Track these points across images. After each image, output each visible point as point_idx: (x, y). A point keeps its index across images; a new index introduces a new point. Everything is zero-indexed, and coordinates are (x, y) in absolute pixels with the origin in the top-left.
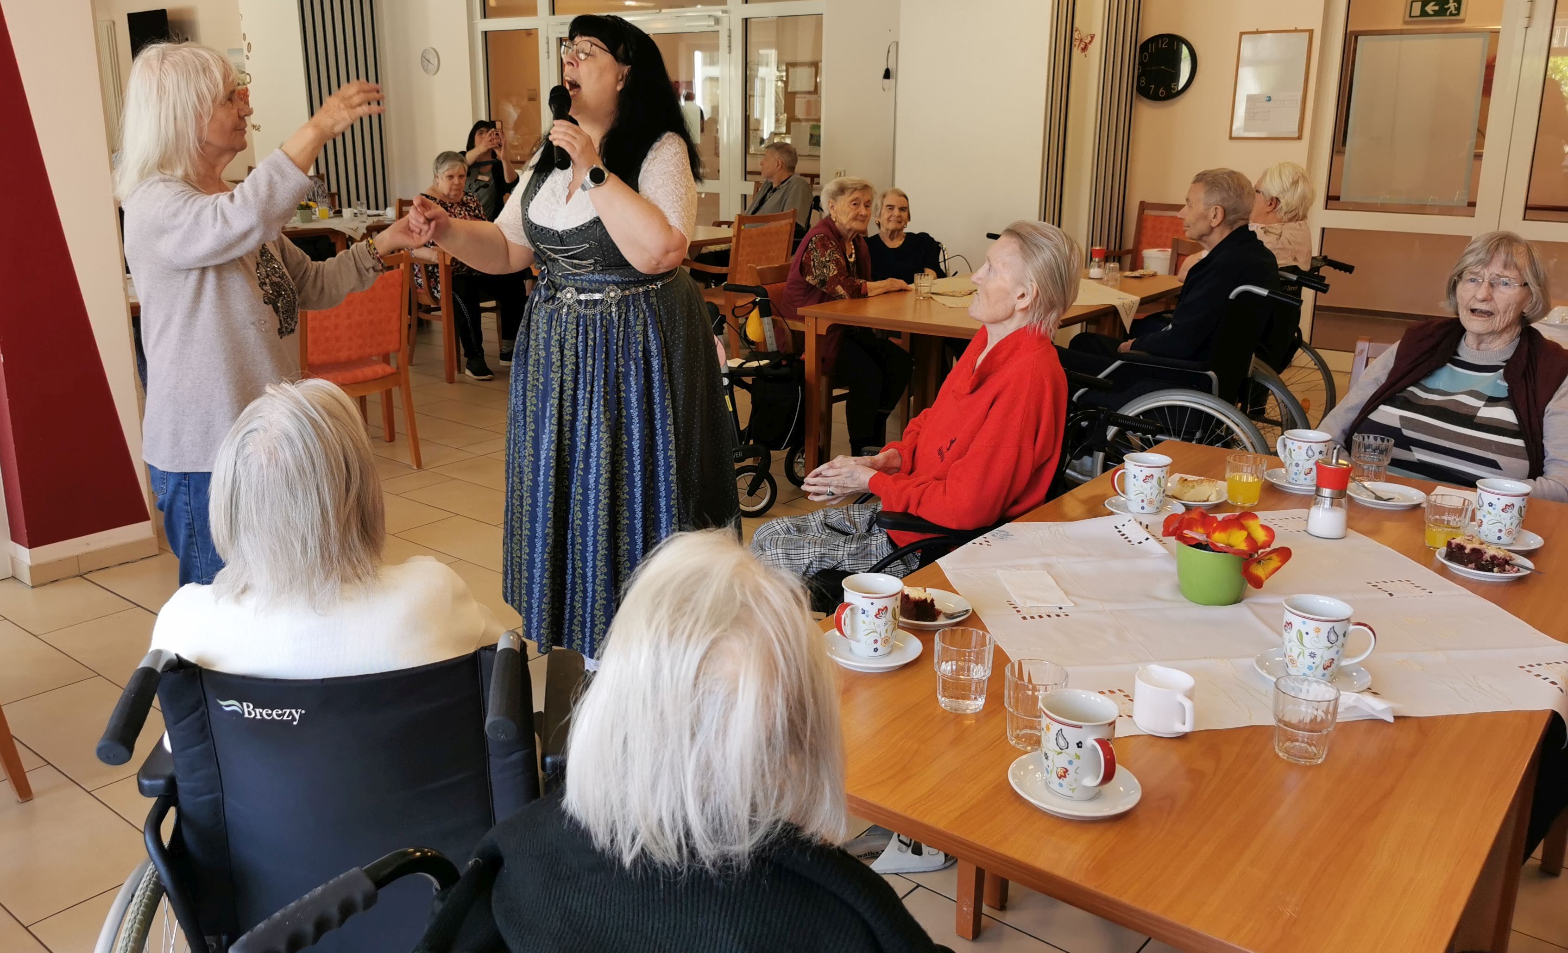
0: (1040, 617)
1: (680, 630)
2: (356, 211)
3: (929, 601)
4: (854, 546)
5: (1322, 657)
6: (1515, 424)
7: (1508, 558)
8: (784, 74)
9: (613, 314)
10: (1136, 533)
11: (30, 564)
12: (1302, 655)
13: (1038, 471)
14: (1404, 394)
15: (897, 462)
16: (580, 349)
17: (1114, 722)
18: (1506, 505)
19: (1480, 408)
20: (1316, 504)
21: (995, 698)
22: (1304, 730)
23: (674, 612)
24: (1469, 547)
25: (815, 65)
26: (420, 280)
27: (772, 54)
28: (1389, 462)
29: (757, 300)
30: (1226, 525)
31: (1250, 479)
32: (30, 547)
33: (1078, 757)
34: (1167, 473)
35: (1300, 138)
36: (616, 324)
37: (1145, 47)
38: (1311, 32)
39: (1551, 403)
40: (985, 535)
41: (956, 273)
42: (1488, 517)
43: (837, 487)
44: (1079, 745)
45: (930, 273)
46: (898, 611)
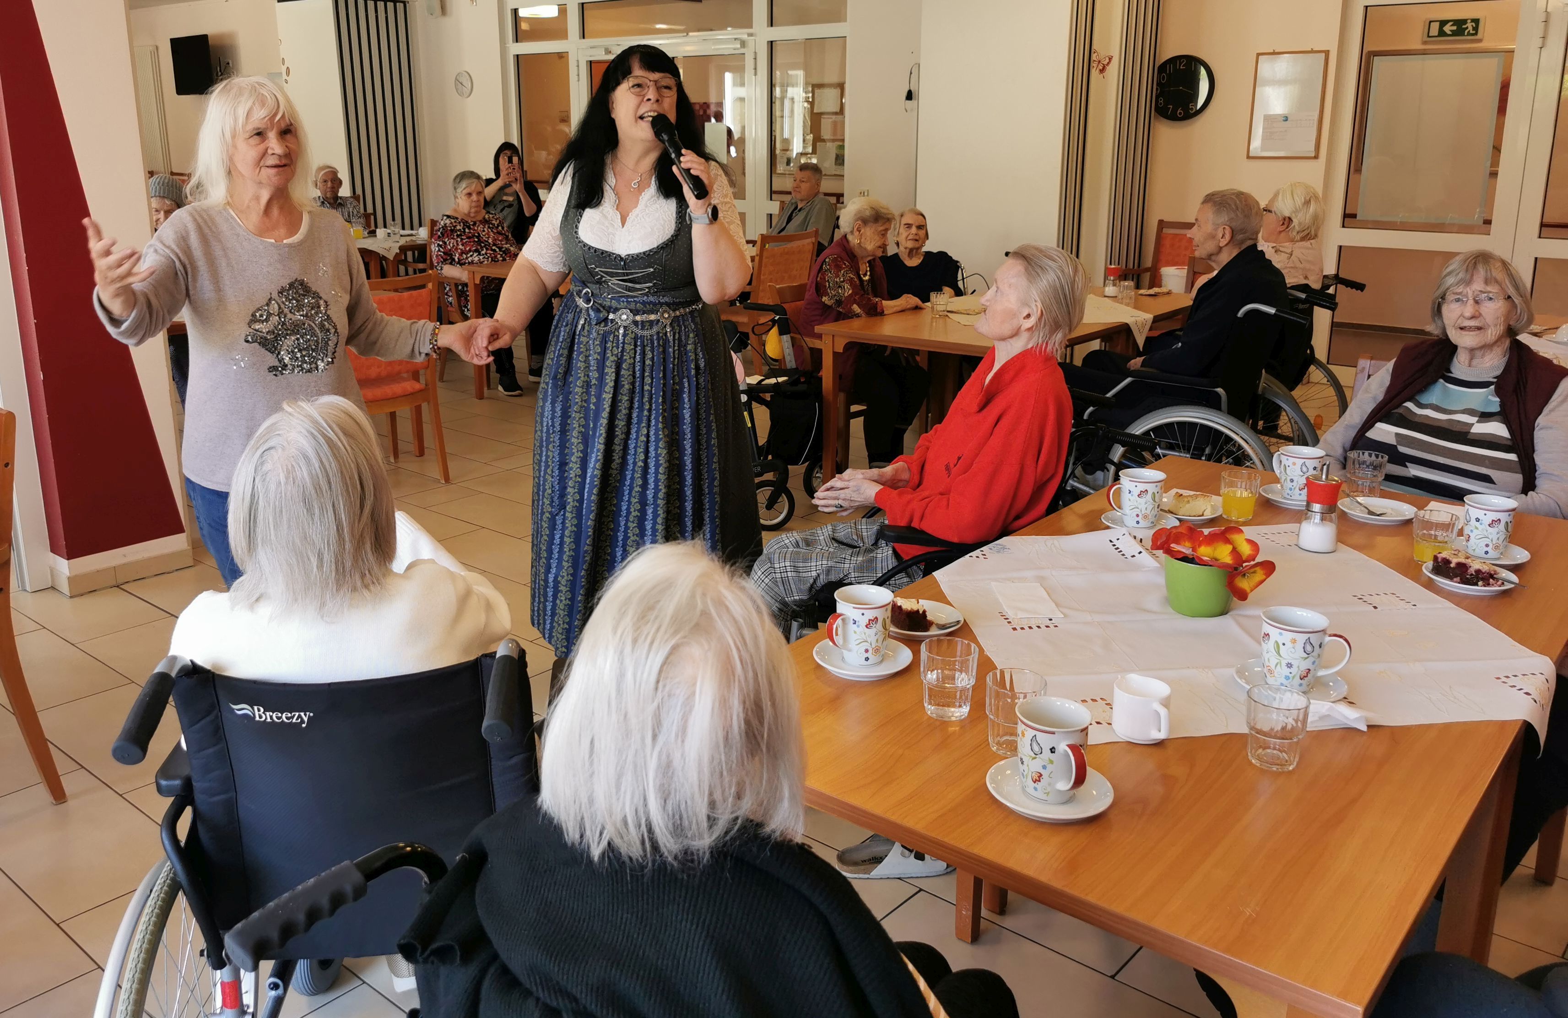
0: (1030, 628)
1: (643, 637)
2: (389, 231)
3: (921, 612)
4: (860, 559)
5: (1298, 667)
6: (1508, 439)
7: (1492, 572)
8: (810, 95)
9: (668, 334)
10: (1130, 546)
11: (68, 574)
12: (1279, 665)
13: (1039, 488)
14: (1400, 410)
15: (906, 476)
16: (637, 368)
17: (1087, 728)
18: (1493, 521)
19: (1473, 424)
20: (1306, 519)
21: (978, 707)
22: (1275, 737)
23: (638, 620)
24: (1454, 561)
25: (841, 86)
26: (451, 299)
27: (799, 75)
28: (1383, 478)
29: (776, 318)
30: (1212, 539)
31: (1245, 494)
32: (69, 558)
33: (1051, 762)
34: (1161, 488)
35: (1316, 157)
36: (671, 344)
37: (1163, 67)
38: (1327, 53)
39: (1540, 417)
40: (982, 549)
41: (975, 291)
42: (1476, 532)
43: (844, 500)
44: (1053, 750)
45: (947, 290)
46: (888, 621)
